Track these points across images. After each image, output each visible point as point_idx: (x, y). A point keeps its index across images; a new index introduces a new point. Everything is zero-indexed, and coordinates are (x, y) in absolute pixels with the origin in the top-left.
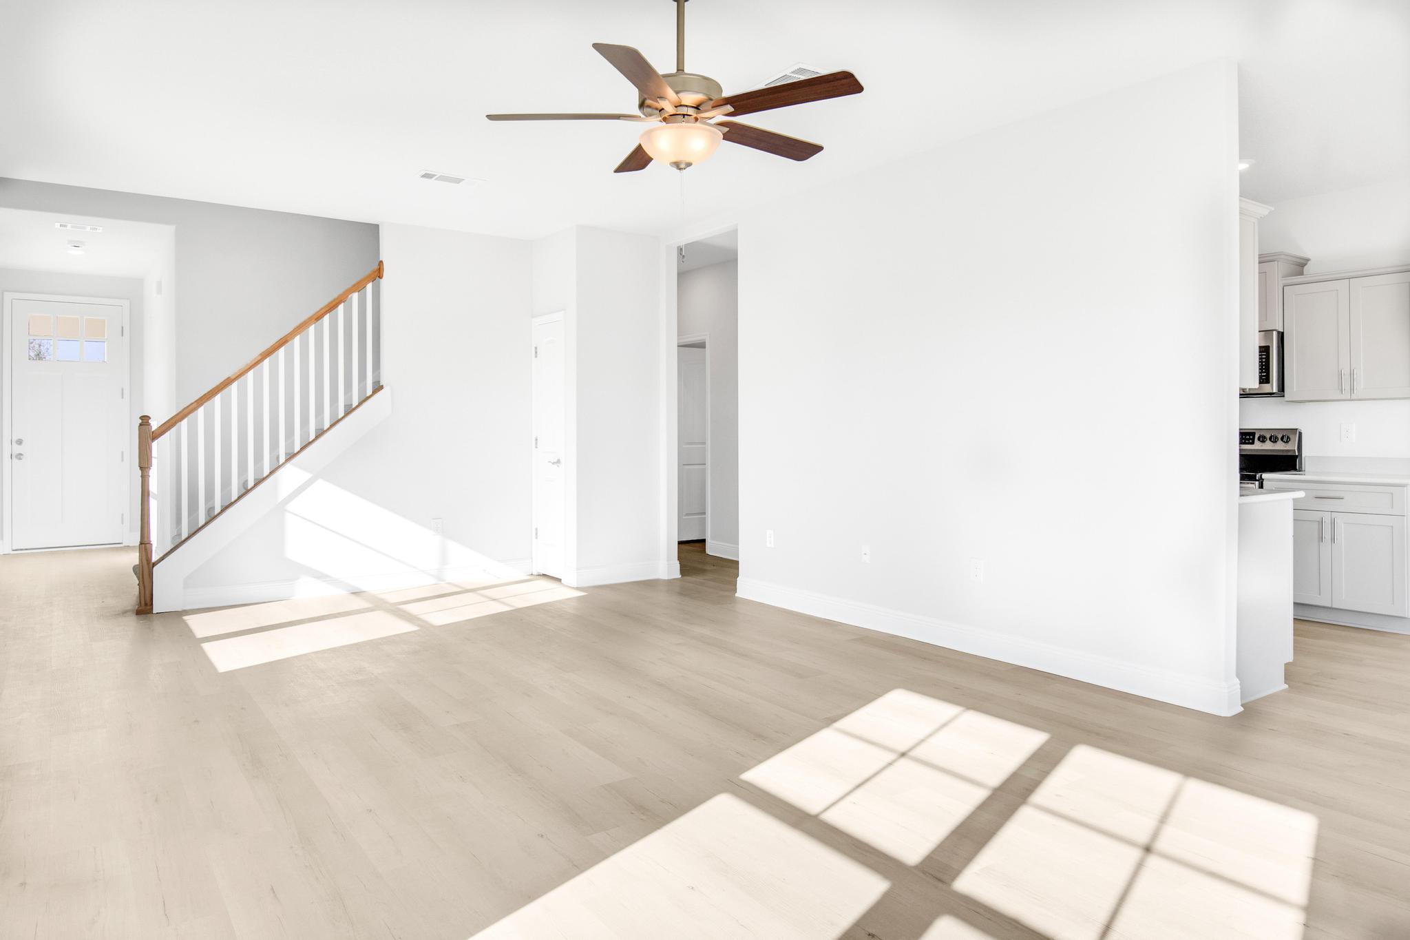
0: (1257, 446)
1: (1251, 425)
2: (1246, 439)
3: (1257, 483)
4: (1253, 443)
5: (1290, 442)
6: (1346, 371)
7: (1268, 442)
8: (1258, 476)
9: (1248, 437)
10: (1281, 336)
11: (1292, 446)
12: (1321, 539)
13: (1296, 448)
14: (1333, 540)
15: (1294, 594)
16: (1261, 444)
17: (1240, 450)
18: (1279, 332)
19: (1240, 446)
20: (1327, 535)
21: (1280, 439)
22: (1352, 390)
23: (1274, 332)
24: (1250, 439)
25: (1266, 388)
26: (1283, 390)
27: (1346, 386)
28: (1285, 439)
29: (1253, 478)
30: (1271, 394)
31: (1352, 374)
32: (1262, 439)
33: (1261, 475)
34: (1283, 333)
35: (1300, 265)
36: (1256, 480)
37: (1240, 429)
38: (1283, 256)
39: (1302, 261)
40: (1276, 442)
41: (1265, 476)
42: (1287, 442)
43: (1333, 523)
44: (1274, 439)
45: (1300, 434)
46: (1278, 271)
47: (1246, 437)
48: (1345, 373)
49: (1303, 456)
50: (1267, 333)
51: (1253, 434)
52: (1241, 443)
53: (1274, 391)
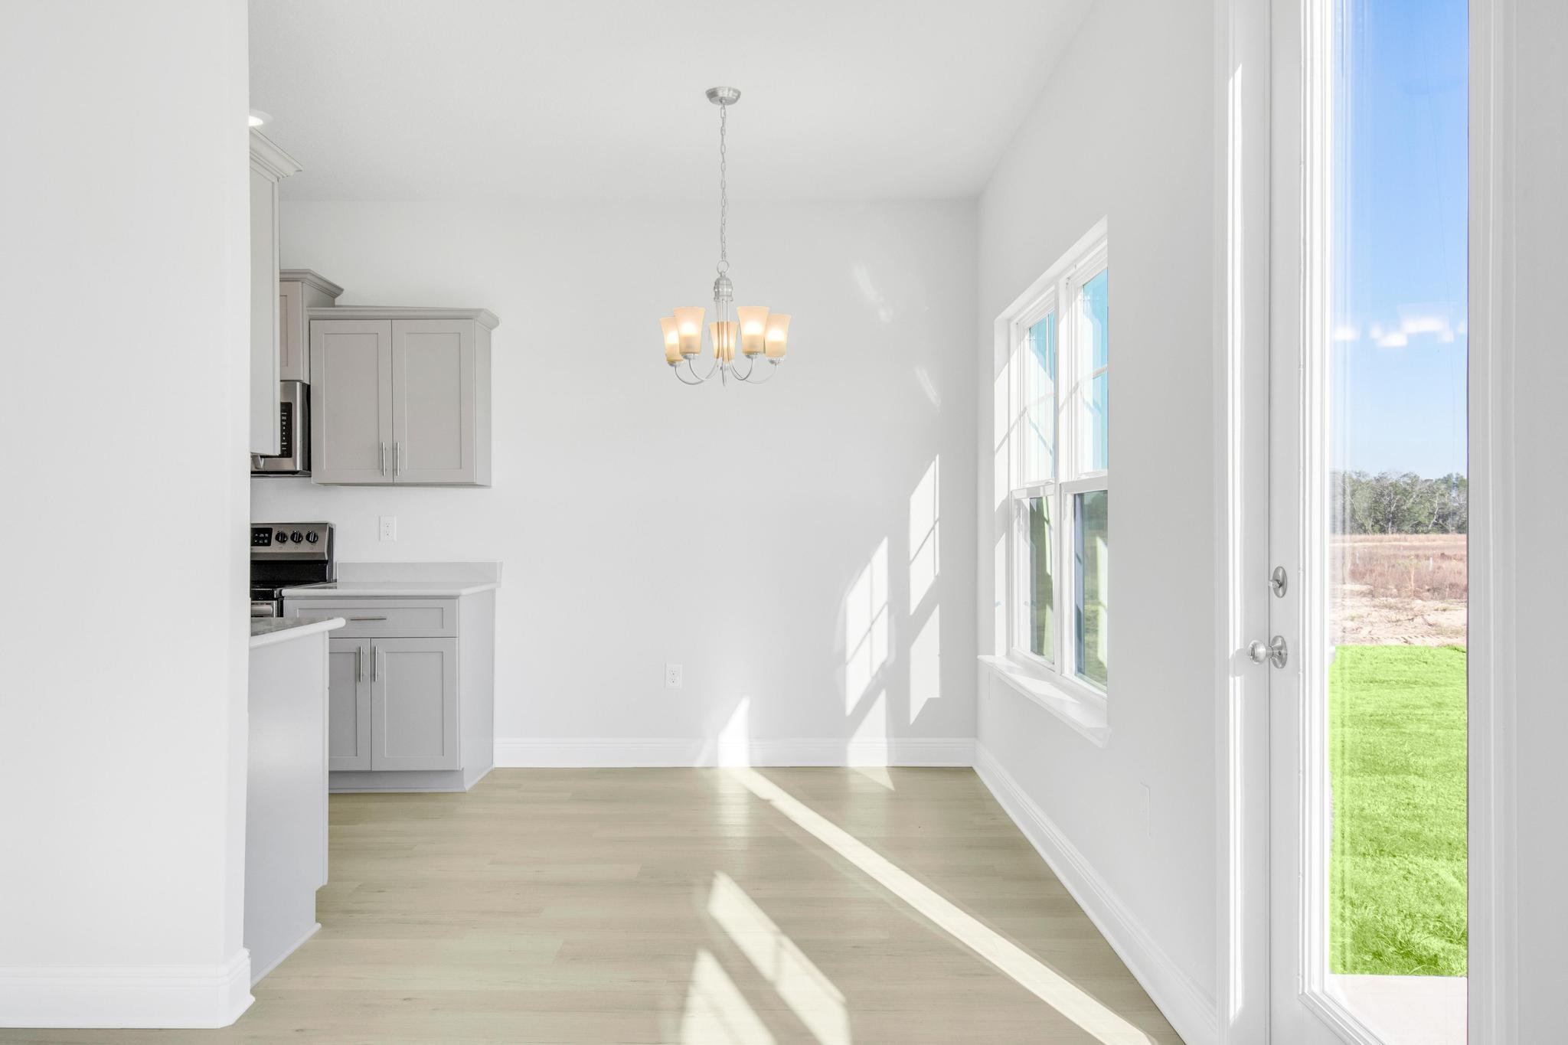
0: (275, 549)
1: (266, 518)
2: (259, 538)
3: (275, 602)
4: (269, 544)
5: (318, 542)
6: (387, 445)
7: (289, 542)
8: (276, 592)
9: (262, 535)
10: (307, 390)
11: (320, 548)
12: (358, 676)
13: (326, 551)
14: (373, 676)
15: (330, 759)
16: (281, 545)
17: (252, 554)
18: (303, 385)
19: (251, 549)
20: (366, 671)
21: (305, 538)
22: (395, 470)
23: (298, 383)
24: (263, 538)
25: (286, 464)
26: (309, 469)
27: (388, 464)
28: (312, 538)
29: (268, 597)
30: (293, 473)
31: (394, 449)
32: (282, 538)
33: (281, 591)
34: (309, 386)
35: (331, 292)
36: (274, 599)
37: (252, 524)
38: (309, 277)
39: (333, 289)
40: (299, 541)
41: (286, 592)
42: (314, 542)
43: (373, 653)
44: (297, 538)
45: (331, 531)
46: (304, 294)
47: (260, 535)
48: (387, 448)
49: (334, 561)
50: (287, 384)
51: (269, 531)
52: (253, 544)
53: (298, 469)
